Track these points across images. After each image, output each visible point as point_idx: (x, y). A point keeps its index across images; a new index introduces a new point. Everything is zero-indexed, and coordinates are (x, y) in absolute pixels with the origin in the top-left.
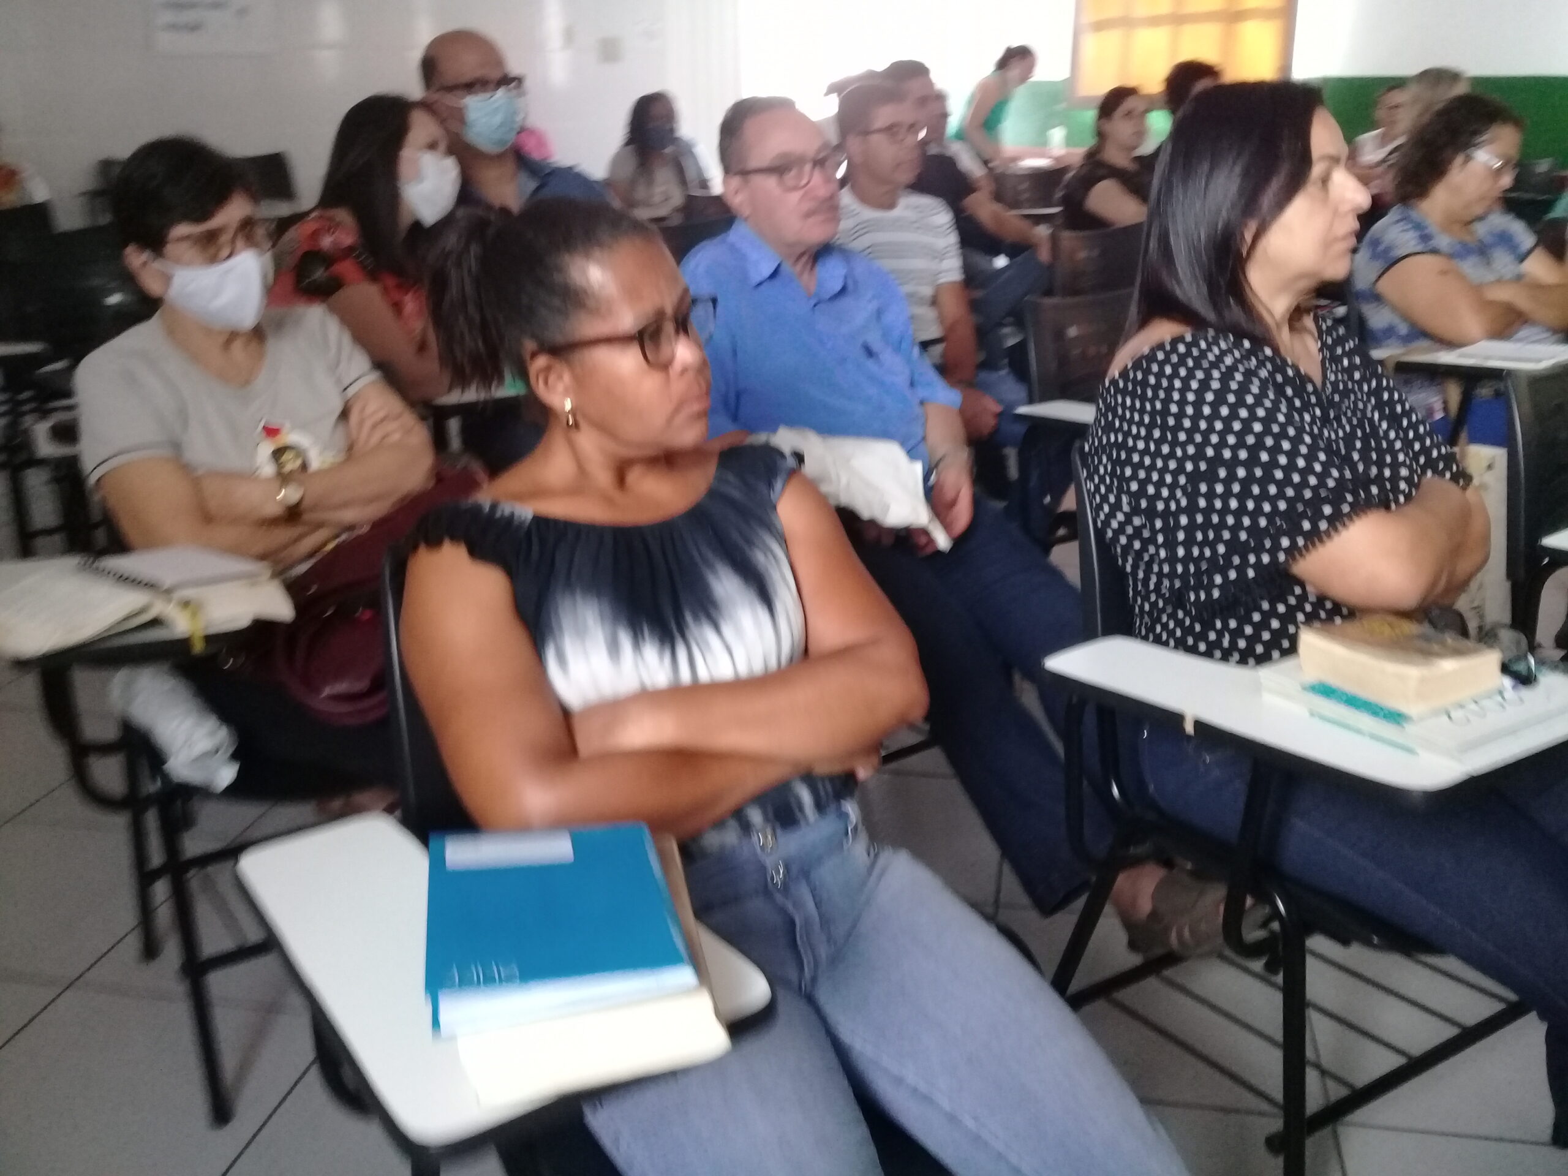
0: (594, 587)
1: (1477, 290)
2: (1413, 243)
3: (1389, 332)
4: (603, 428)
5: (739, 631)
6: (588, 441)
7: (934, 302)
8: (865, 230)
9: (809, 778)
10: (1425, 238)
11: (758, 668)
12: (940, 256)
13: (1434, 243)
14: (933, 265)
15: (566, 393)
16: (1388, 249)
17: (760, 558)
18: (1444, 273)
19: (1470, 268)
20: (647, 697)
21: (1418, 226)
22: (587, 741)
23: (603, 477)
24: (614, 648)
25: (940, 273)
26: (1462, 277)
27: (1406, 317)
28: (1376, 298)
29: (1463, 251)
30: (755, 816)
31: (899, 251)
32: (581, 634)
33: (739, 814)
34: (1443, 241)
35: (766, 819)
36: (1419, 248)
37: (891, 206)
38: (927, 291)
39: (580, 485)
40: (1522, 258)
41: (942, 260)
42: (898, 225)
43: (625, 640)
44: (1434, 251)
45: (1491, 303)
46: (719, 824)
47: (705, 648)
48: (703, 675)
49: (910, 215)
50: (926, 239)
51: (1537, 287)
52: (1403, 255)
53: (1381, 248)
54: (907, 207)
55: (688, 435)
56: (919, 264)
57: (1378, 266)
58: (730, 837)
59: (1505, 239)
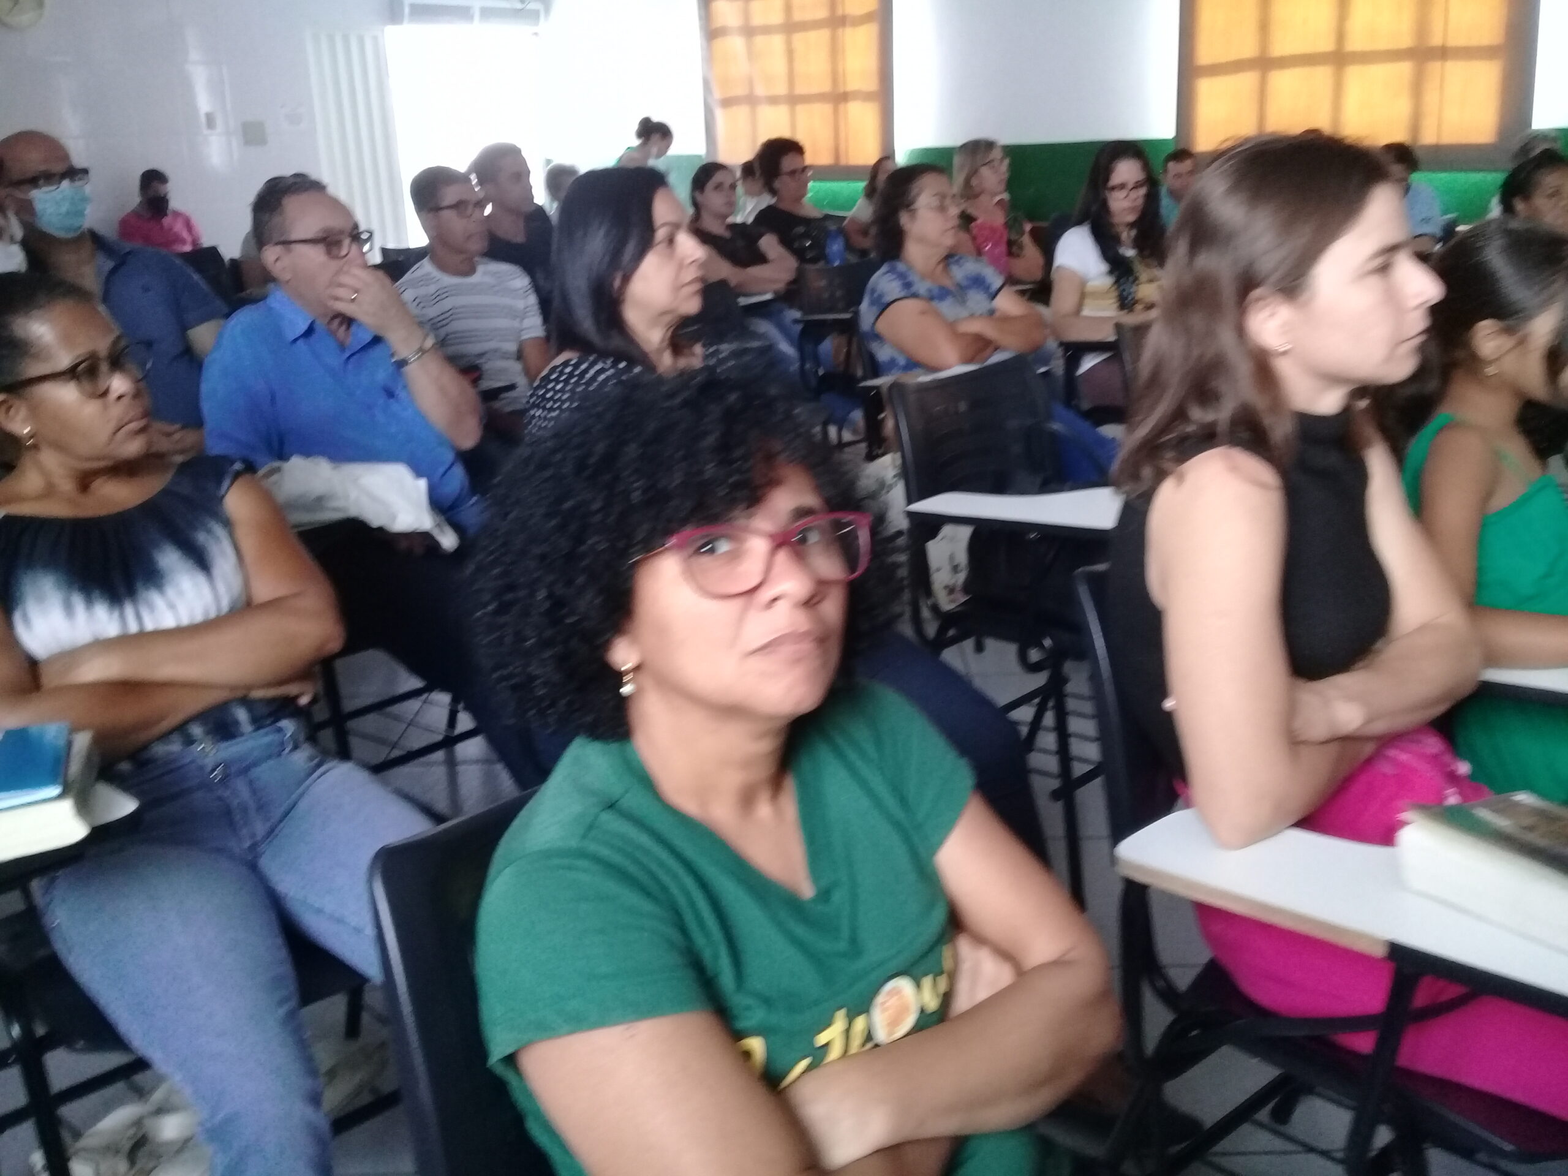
0: (51, 563)
1: (951, 327)
2: (898, 290)
3: (892, 364)
4: (59, 447)
5: (181, 593)
6: (49, 459)
7: (520, 356)
8: (445, 295)
9: (245, 701)
10: (908, 285)
11: (199, 618)
12: (523, 315)
13: (914, 289)
14: (516, 324)
15: (25, 421)
16: (881, 296)
17: (201, 537)
18: (923, 313)
19: (947, 308)
20: (102, 645)
21: (902, 276)
22: (49, 678)
23: (66, 486)
24: (69, 609)
25: (522, 330)
26: (938, 315)
27: (901, 350)
28: (877, 337)
29: (943, 294)
30: (197, 730)
31: (478, 312)
32: (41, 599)
33: (181, 728)
34: (922, 287)
35: (208, 733)
36: (902, 294)
37: (471, 271)
38: (512, 347)
39: (49, 492)
40: (993, 296)
41: (523, 319)
42: (475, 289)
43: (78, 600)
44: (915, 296)
45: (964, 335)
46: (164, 737)
47: (152, 608)
48: (150, 626)
49: (488, 280)
50: (507, 301)
51: (1006, 319)
52: (891, 300)
53: (876, 295)
54: (485, 273)
55: (133, 448)
56: (502, 323)
57: (875, 310)
58: (174, 747)
59: (978, 282)
